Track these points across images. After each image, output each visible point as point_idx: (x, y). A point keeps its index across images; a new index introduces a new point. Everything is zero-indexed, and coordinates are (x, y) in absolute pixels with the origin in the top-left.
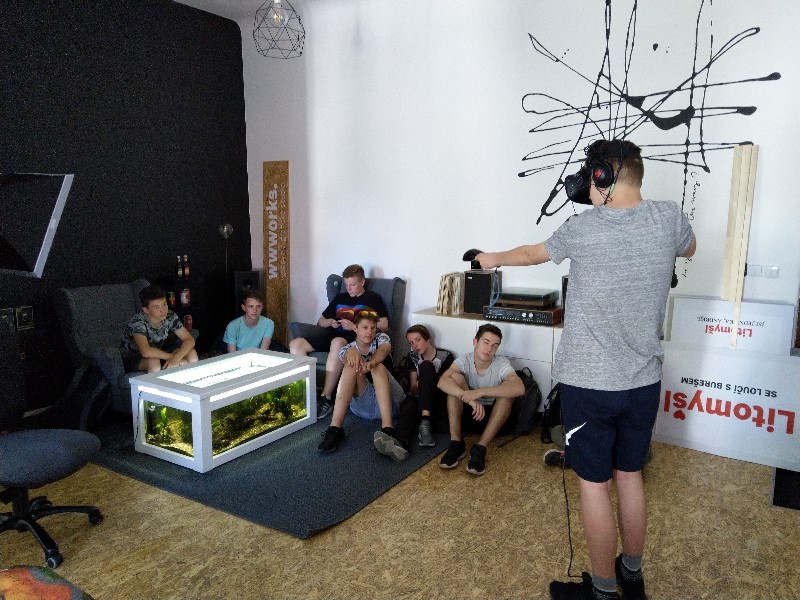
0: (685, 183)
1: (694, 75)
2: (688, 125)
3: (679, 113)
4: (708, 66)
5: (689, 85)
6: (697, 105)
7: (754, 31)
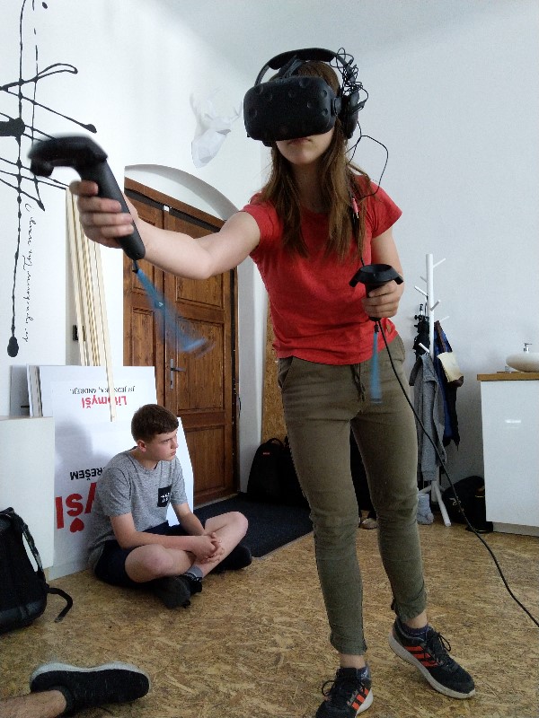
0: (20, 215)
1: (21, 82)
2: (19, 140)
3: (7, 120)
4: (35, 80)
5: (15, 89)
6: (27, 120)
7: (73, 70)
